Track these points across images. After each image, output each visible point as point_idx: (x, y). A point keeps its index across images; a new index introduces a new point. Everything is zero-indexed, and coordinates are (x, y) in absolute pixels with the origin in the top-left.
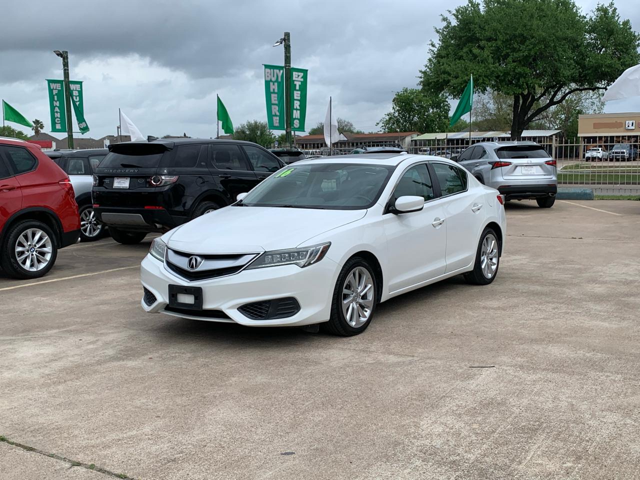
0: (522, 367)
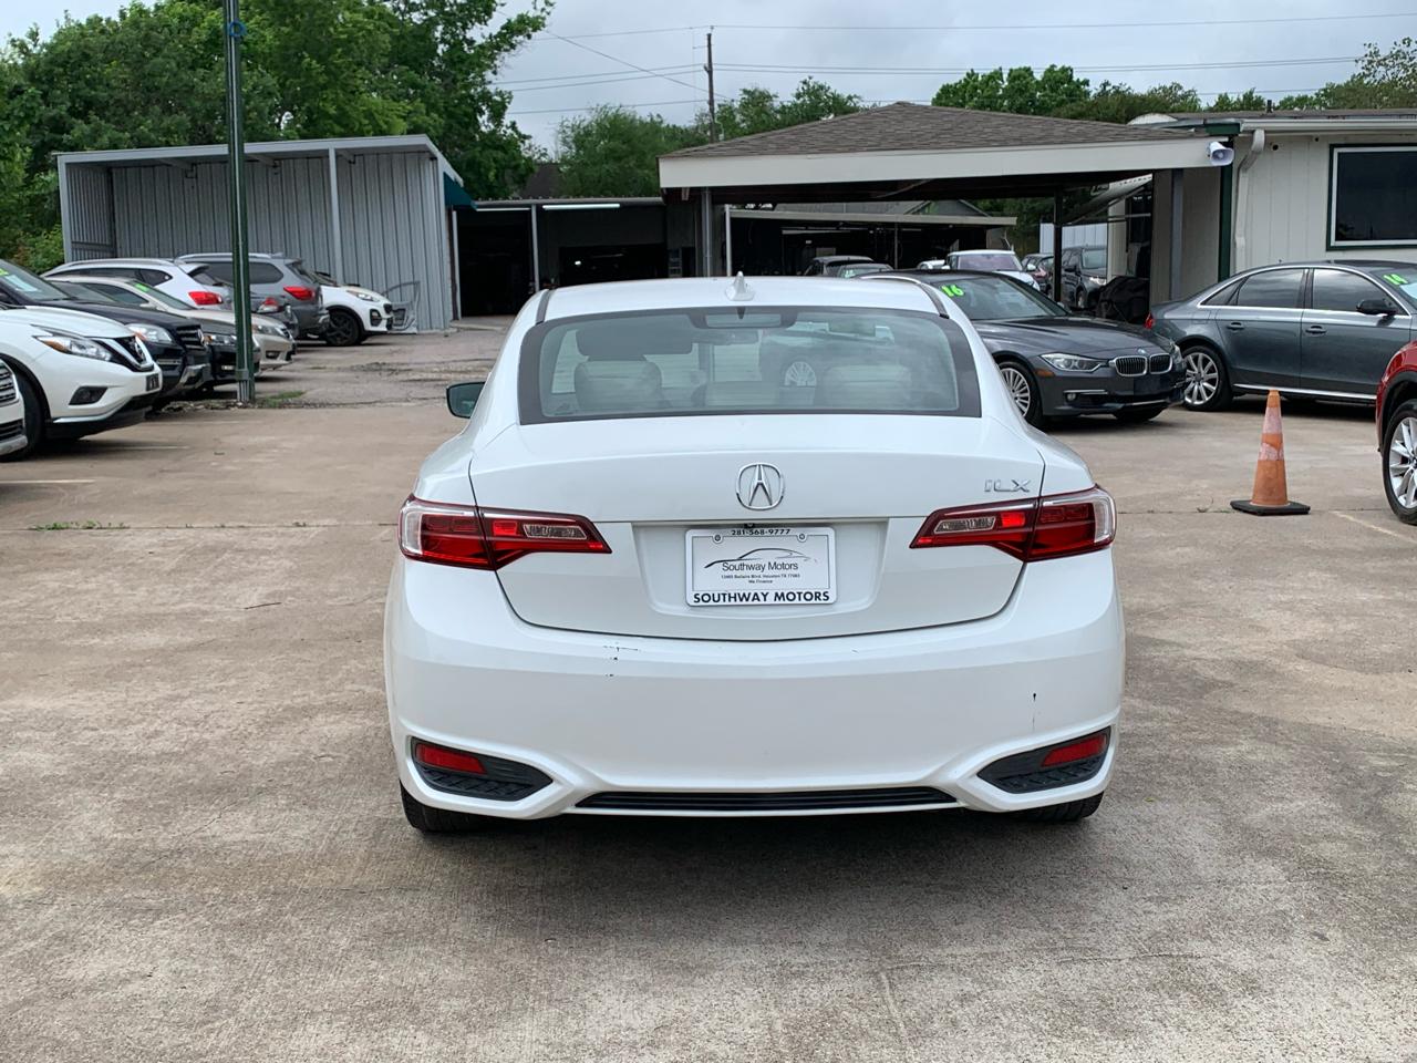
0: (205, 613)
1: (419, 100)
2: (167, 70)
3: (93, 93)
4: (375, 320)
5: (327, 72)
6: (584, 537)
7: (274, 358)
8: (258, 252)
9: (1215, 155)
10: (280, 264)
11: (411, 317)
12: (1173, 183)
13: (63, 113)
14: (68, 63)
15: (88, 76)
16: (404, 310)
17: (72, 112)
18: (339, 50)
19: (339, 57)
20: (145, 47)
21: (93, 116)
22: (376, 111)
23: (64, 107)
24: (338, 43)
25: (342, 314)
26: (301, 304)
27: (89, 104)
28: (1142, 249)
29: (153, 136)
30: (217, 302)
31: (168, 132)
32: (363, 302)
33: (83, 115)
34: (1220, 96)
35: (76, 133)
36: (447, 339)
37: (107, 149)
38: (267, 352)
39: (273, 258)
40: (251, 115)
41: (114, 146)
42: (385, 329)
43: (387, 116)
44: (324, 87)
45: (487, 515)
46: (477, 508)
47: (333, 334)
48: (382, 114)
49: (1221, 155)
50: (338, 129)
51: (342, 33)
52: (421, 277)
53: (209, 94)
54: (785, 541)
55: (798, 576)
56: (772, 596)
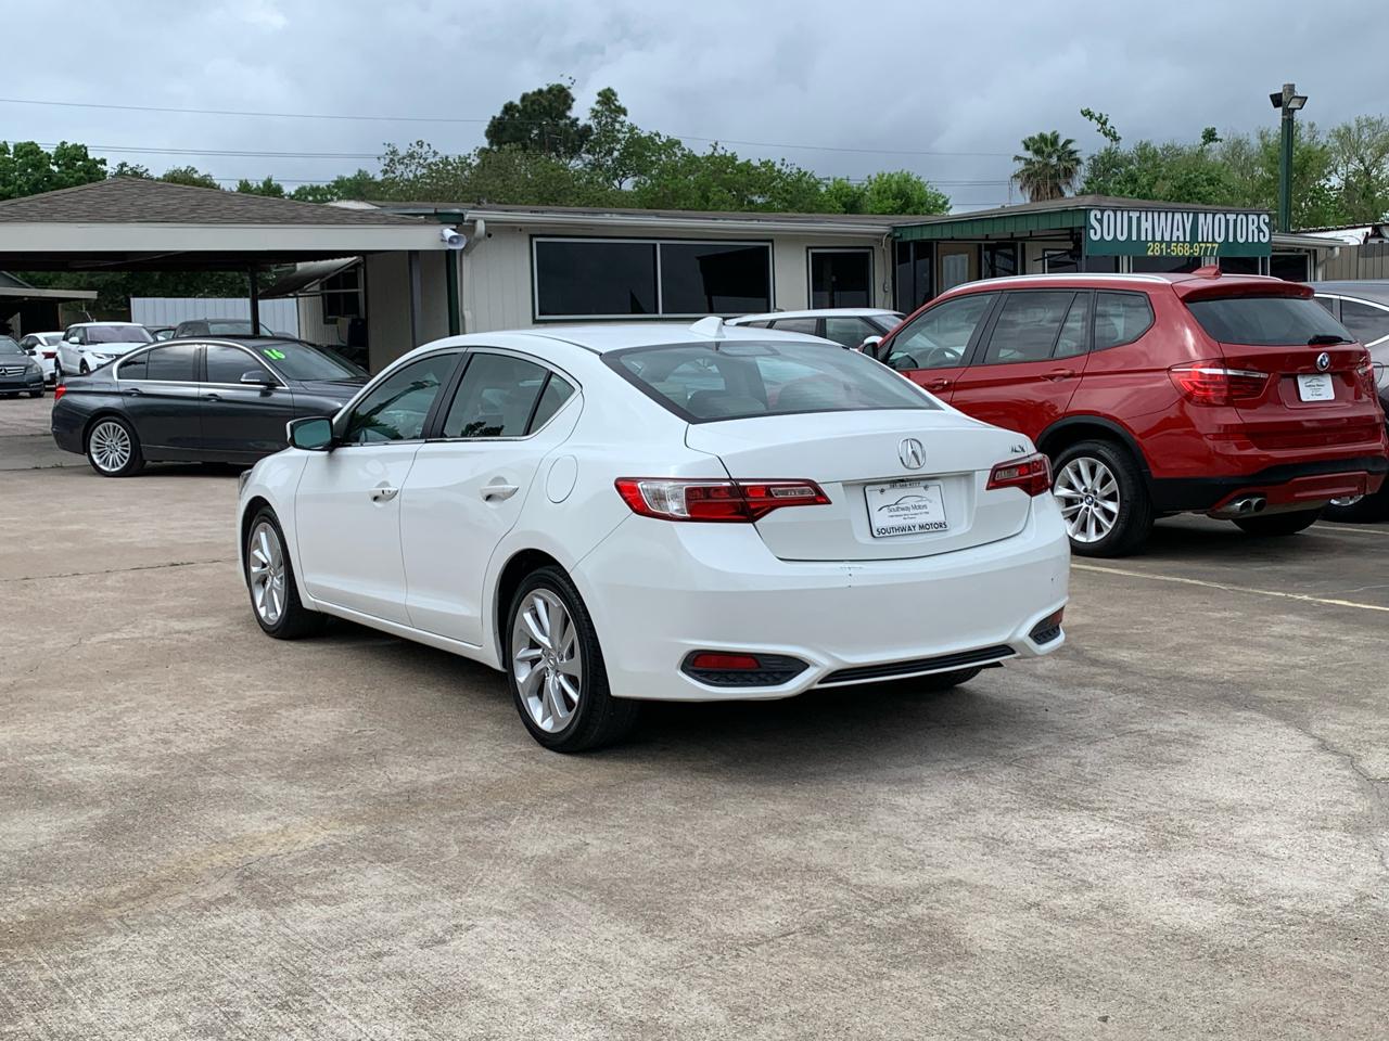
6: (815, 495)
9: (451, 241)
12: (410, 265)
28: (353, 321)
34: (241, 182)
45: (741, 484)
46: (730, 479)
49: (455, 240)
54: (918, 490)
55: (927, 513)
56: (917, 528)
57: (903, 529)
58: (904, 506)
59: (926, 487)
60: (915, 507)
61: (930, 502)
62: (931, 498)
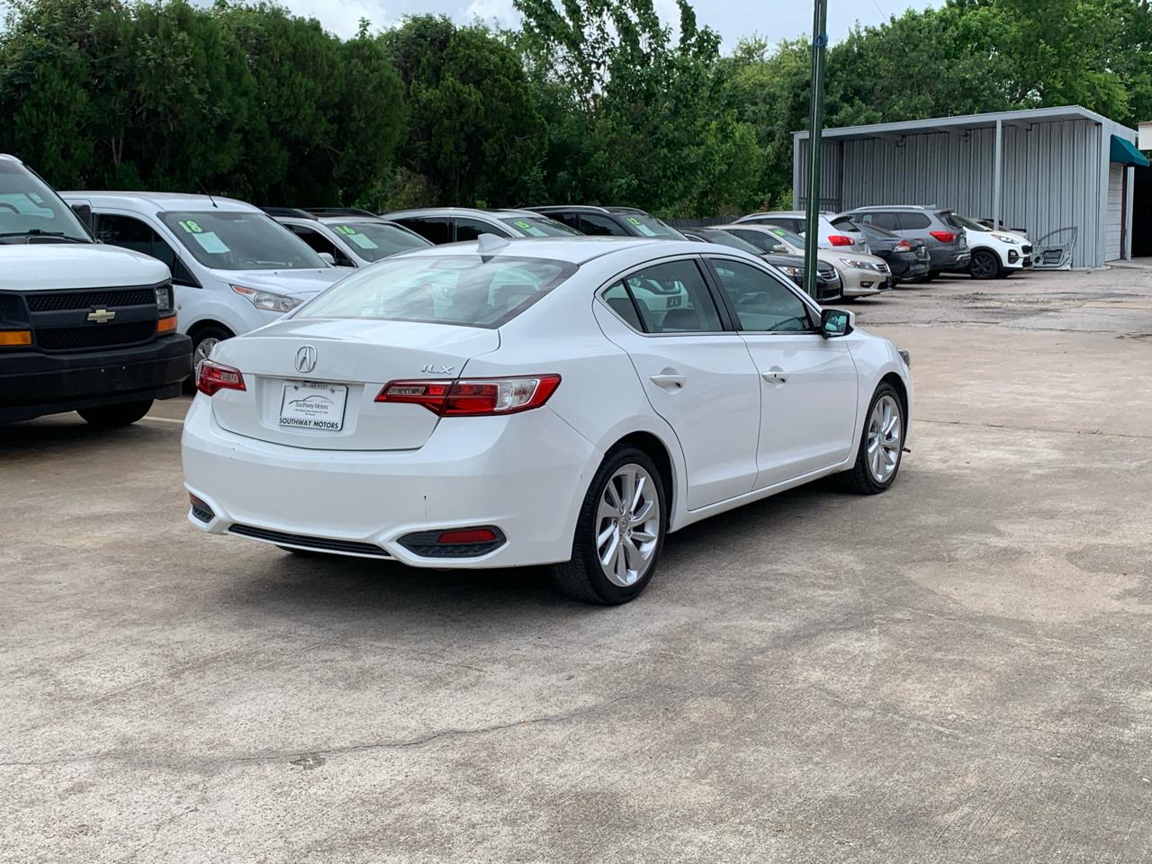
1: (1145, 72)
2: (919, 62)
3: (862, 83)
4: (1013, 258)
5: (1059, 54)
6: (238, 381)
7: (868, 287)
8: (915, 204)
10: (930, 214)
11: (1067, 256)
13: (837, 99)
14: (846, 60)
15: (859, 70)
16: (1061, 250)
17: (845, 98)
18: (1071, 36)
19: (1071, 41)
20: (906, 44)
21: (857, 101)
22: (1099, 84)
23: (839, 95)
24: (1071, 30)
25: (985, 253)
26: (942, 245)
27: (857, 92)
29: (902, 113)
30: (849, 244)
31: (916, 110)
32: (1003, 243)
33: (850, 101)
35: (842, 114)
36: (1089, 275)
37: (864, 124)
38: (862, 282)
39: (926, 209)
40: (985, 93)
41: (869, 122)
42: (1021, 266)
43: (1110, 90)
44: (1055, 66)
47: (977, 269)
48: (1105, 87)
50: (1063, 100)
51: (1074, 22)
52: (1079, 223)
53: (952, 78)
54: (325, 392)
55: (326, 413)
56: (313, 423)
57: (301, 422)
58: (308, 403)
59: (333, 391)
60: (318, 406)
61: (332, 403)
62: (333, 400)
